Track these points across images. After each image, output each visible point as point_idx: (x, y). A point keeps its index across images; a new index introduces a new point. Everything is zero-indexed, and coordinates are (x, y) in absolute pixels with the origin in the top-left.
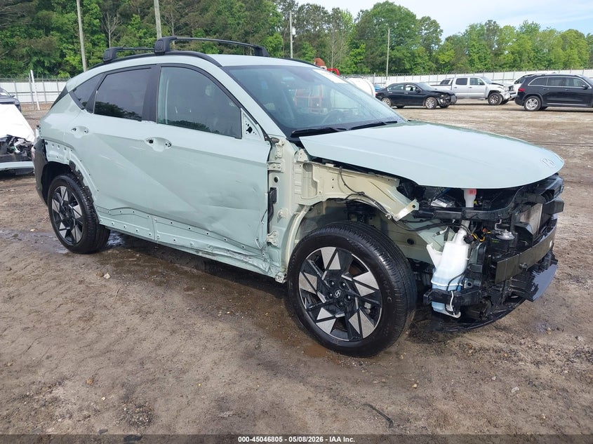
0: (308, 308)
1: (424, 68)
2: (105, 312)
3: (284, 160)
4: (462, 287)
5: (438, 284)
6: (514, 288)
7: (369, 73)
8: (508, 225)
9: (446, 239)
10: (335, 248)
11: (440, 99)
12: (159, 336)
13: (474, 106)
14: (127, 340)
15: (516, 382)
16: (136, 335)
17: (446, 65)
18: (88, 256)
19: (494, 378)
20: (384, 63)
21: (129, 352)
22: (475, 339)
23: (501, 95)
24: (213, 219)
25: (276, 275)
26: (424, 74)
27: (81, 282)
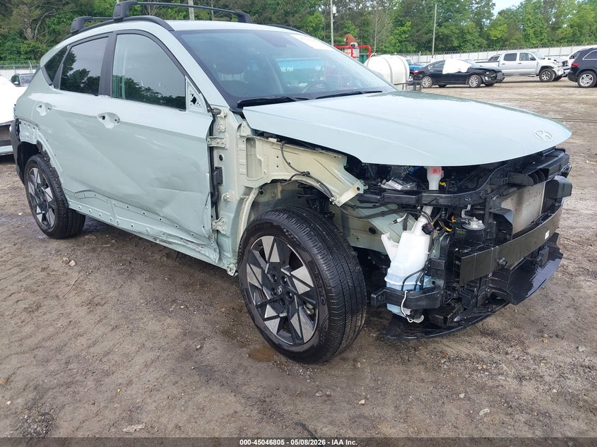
0: (256, 305)
1: (473, 45)
2: (54, 302)
3: (227, 135)
4: (421, 287)
5: (392, 282)
6: (494, 288)
7: (415, 52)
8: (482, 212)
9: (405, 228)
10: (273, 237)
11: (485, 76)
12: (100, 331)
13: (523, 84)
14: (64, 334)
15: (488, 401)
16: (76, 330)
17: (498, 41)
18: (62, 241)
19: (462, 396)
20: (430, 41)
21: (59, 350)
22: (453, 344)
23: (554, 71)
24: (163, 203)
25: (228, 267)
26: (473, 52)
27: (43, 269)
